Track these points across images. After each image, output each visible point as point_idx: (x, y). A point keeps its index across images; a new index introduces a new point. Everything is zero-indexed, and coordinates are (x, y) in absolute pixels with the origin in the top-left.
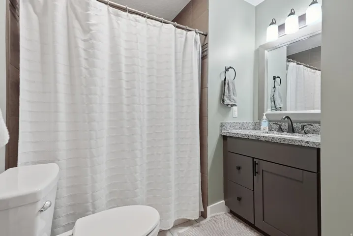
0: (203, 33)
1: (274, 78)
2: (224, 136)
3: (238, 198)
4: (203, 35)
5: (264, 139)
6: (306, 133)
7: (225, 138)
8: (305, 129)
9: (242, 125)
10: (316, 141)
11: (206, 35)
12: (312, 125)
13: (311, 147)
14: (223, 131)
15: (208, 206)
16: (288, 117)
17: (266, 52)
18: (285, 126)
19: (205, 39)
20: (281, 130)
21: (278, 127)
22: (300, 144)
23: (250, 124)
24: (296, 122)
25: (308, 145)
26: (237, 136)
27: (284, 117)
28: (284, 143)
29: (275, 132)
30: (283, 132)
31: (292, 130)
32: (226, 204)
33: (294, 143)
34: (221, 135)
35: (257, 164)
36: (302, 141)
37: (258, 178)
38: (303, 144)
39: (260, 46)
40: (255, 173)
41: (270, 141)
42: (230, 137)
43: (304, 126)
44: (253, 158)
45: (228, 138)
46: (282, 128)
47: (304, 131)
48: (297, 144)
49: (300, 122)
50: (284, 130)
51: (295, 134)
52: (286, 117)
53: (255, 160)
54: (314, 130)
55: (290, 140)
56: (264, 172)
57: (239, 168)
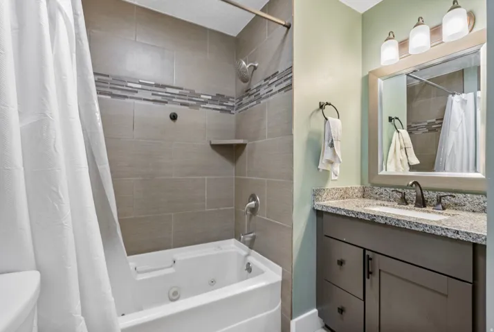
0: (284, 23)
1: (390, 119)
2: (317, 211)
3: (339, 308)
4: (284, 26)
5: (382, 222)
6: (444, 209)
7: (319, 214)
8: (442, 200)
9: (345, 192)
10: (473, 232)
11: (288, 27)
12: (454, 197)
13: (463, 240)
14: (316, 203)
15: (291, 319)
16: (416, 183)
17: (379, 79)
18: (412, 194)
19: (287, 32)
20: (404, 201)
21: (399, 196)
22: (444, 234)
23: (356, 190)
24: (428, 190)
25: (458, 236)
26: (338, 212)
27: (411, 183)
28: (417, 229)
29: (396, 204)
30: (407, 204)
31: (422, 203)
32: (320, 315)
33: (433, 232)
34: (314, 209)
35: (371, 259)
36: (447, 229)
37: (372, 282)
38: (450, 235)
39: (370, 72)
40: (367, 272)
41: (393, 224)
42: (327, 213)
43: (441, 197)
44: (365, 250)
45: (325, 215)
46: (406, 197)
47: (440, 204)
48: (439, 233)
49: (434, 190)
50: (408, 202)
51: (428, 208)
52: (414, 183)
53: (367, 253)
54: (456, 204)
55: (426, 226)
56: (382, 273)
57: (341, 263)
